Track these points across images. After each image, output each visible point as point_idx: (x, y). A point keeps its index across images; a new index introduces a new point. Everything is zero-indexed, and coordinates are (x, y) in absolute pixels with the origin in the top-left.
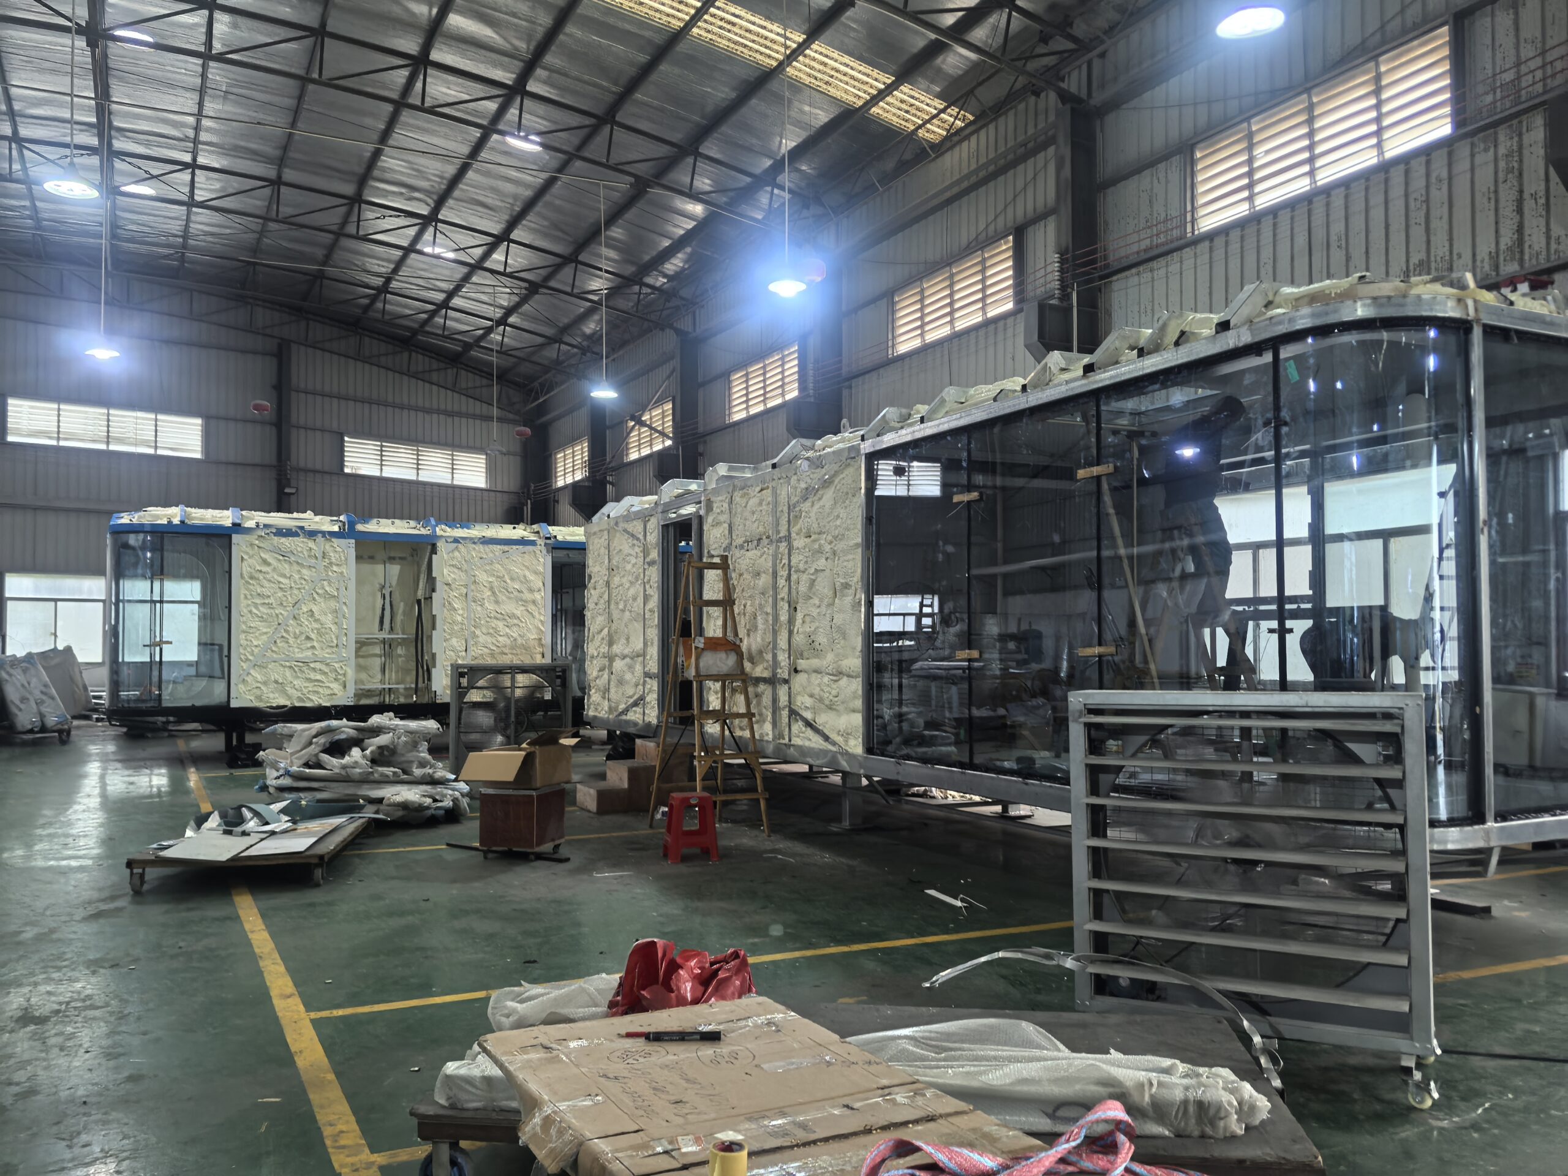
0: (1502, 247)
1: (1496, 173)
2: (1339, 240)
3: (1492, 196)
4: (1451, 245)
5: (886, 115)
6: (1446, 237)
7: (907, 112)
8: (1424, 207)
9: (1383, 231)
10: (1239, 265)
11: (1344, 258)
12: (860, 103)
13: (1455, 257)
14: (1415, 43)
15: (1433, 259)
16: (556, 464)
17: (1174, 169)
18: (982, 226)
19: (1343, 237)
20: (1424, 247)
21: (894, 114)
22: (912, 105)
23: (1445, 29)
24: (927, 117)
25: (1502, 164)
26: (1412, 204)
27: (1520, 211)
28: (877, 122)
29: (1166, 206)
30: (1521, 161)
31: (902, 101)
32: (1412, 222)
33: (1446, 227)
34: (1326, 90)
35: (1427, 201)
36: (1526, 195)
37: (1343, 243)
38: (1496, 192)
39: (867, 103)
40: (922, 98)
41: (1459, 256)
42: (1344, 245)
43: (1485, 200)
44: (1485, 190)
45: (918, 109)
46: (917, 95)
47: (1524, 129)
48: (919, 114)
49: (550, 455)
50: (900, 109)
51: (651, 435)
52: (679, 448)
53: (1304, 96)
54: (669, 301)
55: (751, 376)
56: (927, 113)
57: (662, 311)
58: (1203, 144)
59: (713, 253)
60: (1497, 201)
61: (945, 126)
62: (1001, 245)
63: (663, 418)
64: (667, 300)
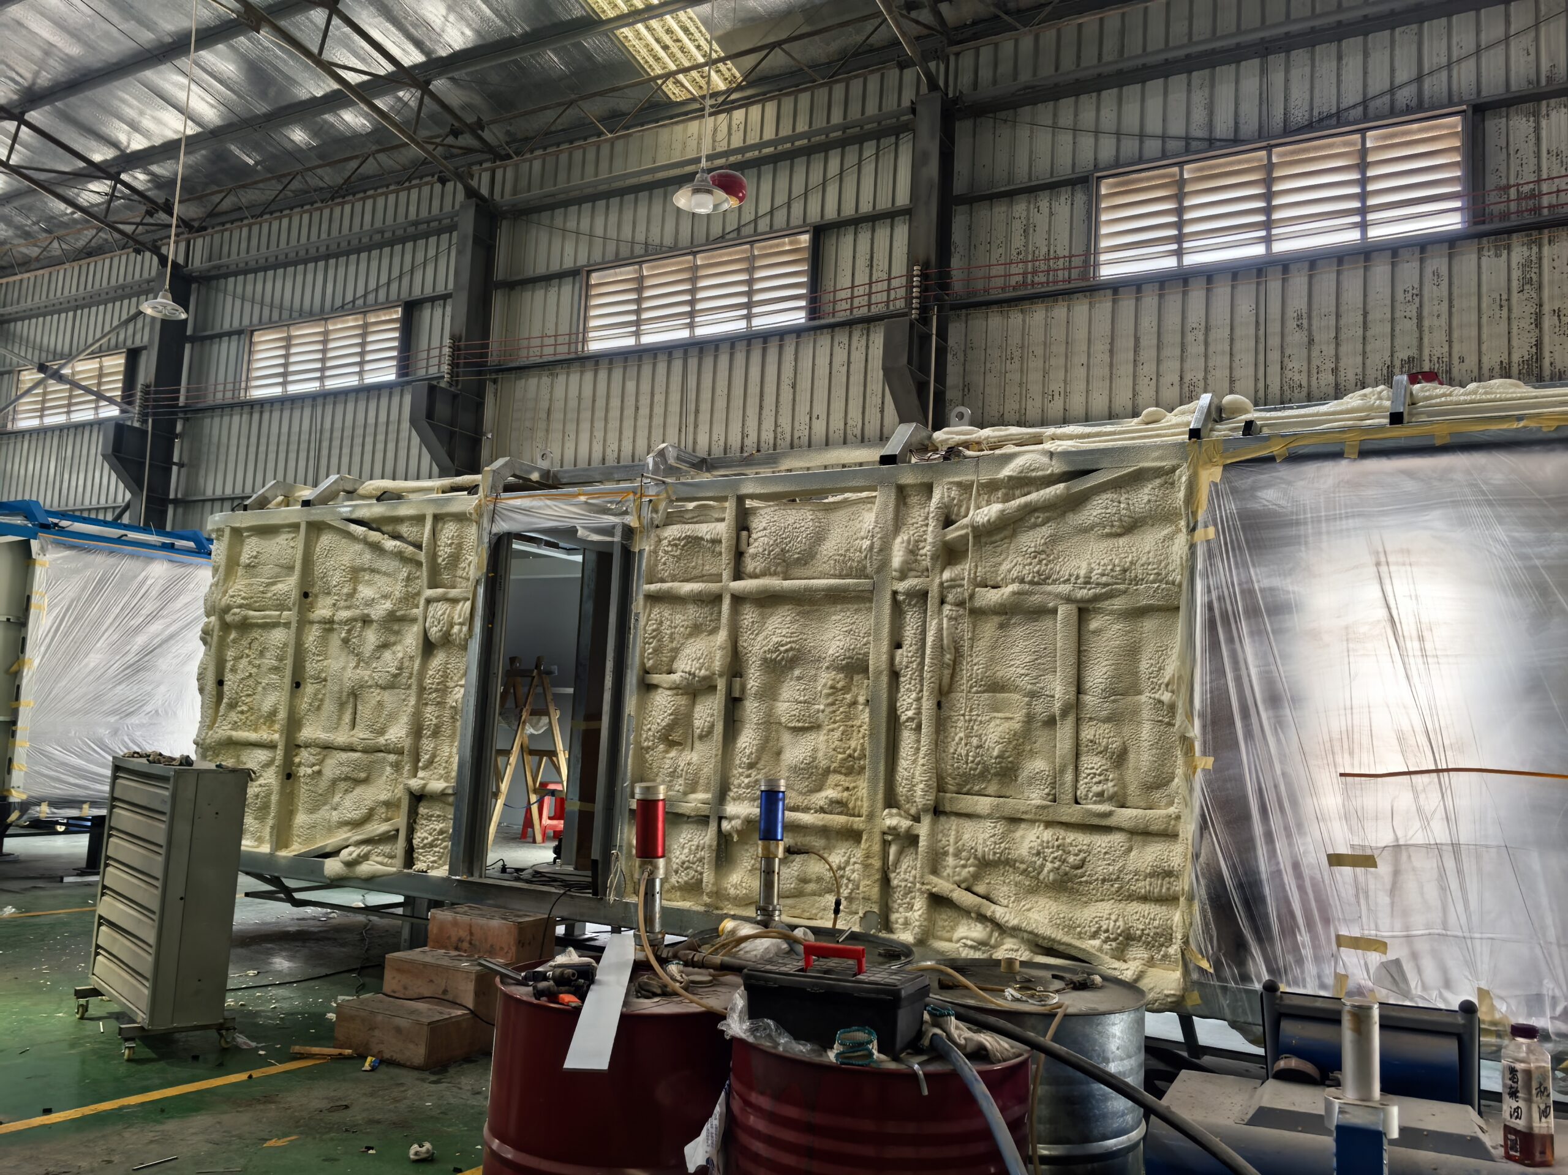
0: (1516, 358)
1: (1509, 280)
2: (1300, 317)
3: (1504, 303)
4: (1450, 347)
5: (635, 42)
6: (1445, 338)
7: (665, 48)
8: (1417, 300)
9: (1360, 319)
10: (1155, 323)
11: (1306, 340)
12: (611, 14)
13: (1456, 361)
14: (1415, 126)
15: (1426, 357)
17: (1063, 199)
19: (1305, 316)
20: (1415, 343)
21: (647, 45)
22: (678, 40)
23: (1456, 119)
24: (687, 64)
25: (1516, 274)
26: (1400, 296)
27: (1538, 323)
28: (622, 47)
29: (1048, 239)
30: (1540, 275)
31: (669, 31)
32: (1398, 314)
33: (1445, 327)
34: (1293, 153)
35: (1420, 295)
36: (1547, 308)
37: (1305, 322)
38: (1508, 300)
39: (620, 17)
40: (697, 35)
41: (1462, 360)
42: (1305, 325)
43: (1496, 307)
44: (1496, 296)
45: (682, 49)
46: (693, 29)
47: (1546, 241)
48: (679, 55)
50: (658, 41)
51: (70, 397)
52: (145, 422)
53: (1264, 153)
54: (151, 215)
55: (294, 342)
56: (691, 58)
57: (138, 224)
58: (1111, 180)
59: (257, 163)
60: (1510, 310)
61: (703, 83)
62: (784, 244)
63: (101, 376)
64: (150, 213)
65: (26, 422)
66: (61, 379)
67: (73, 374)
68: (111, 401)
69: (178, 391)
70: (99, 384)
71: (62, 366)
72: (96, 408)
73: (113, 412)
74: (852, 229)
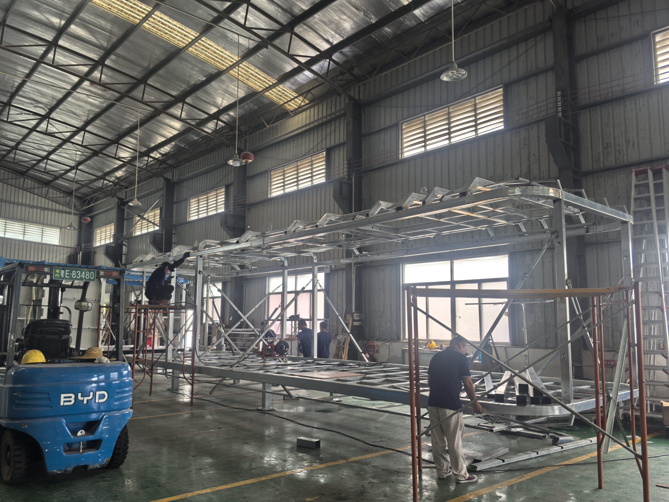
0: (523, 173)
1: (520, 145)
2: (460, 165)
3: (519, 153)
4: (503, 171)
5: (271, 96)
6: (502, 168)
7: (281, 96)
8: (493, 155)
9: (477, 163)
10: (420, 172)
12: (261, 89)
14: (490, 93)
15: (496, 175)
16: (96, 235)
17: (394, 131)
18: (311, 147)
19: (462, 164)
20: (493, 171)
21: (275, 96)
22: (283, 93)
23: (502, 89)
24: (289, 99)
25: (522, 142)
26: (488, 154)
27: (529, 160)
28: (267, 97)
29: (390, 146)
30: (529, 142)
31: (279, 91)
32: (488, 161)
33: (501, 164)
34: (455, 107)
35: (494, 153)
36: (531, 154)
37: (462, 166)
39: (264, 90)
40: (288, 91)
42: (462, 168)
43: (516, 155)
44: (516, 151)
45: (285, 95)
46: (286, 90)
47: (530, 130)
48: (286, 97)
49: (94, 231)
50: (277, 94)
51: (148, 224)
52: (163, 231)
53: (447, 109)
54: (161, 165)
55: (200, 201)
56: (289, 97)
57: (158, 169)
58: (405, 123)
59: (185, 146)
60: (520, 156)
61: (296, 104)
62: (320, 155)
63: (155, 217)
64: (161, 164)
65: (138, 233)
66: (145, 219)
67: (148, 217)
68: (157, 225)
69: (172, 220)
70: (154, 219)
71: (144, 215)
72: (154, 227)
73: (157, 228)
74: (338, 148)
